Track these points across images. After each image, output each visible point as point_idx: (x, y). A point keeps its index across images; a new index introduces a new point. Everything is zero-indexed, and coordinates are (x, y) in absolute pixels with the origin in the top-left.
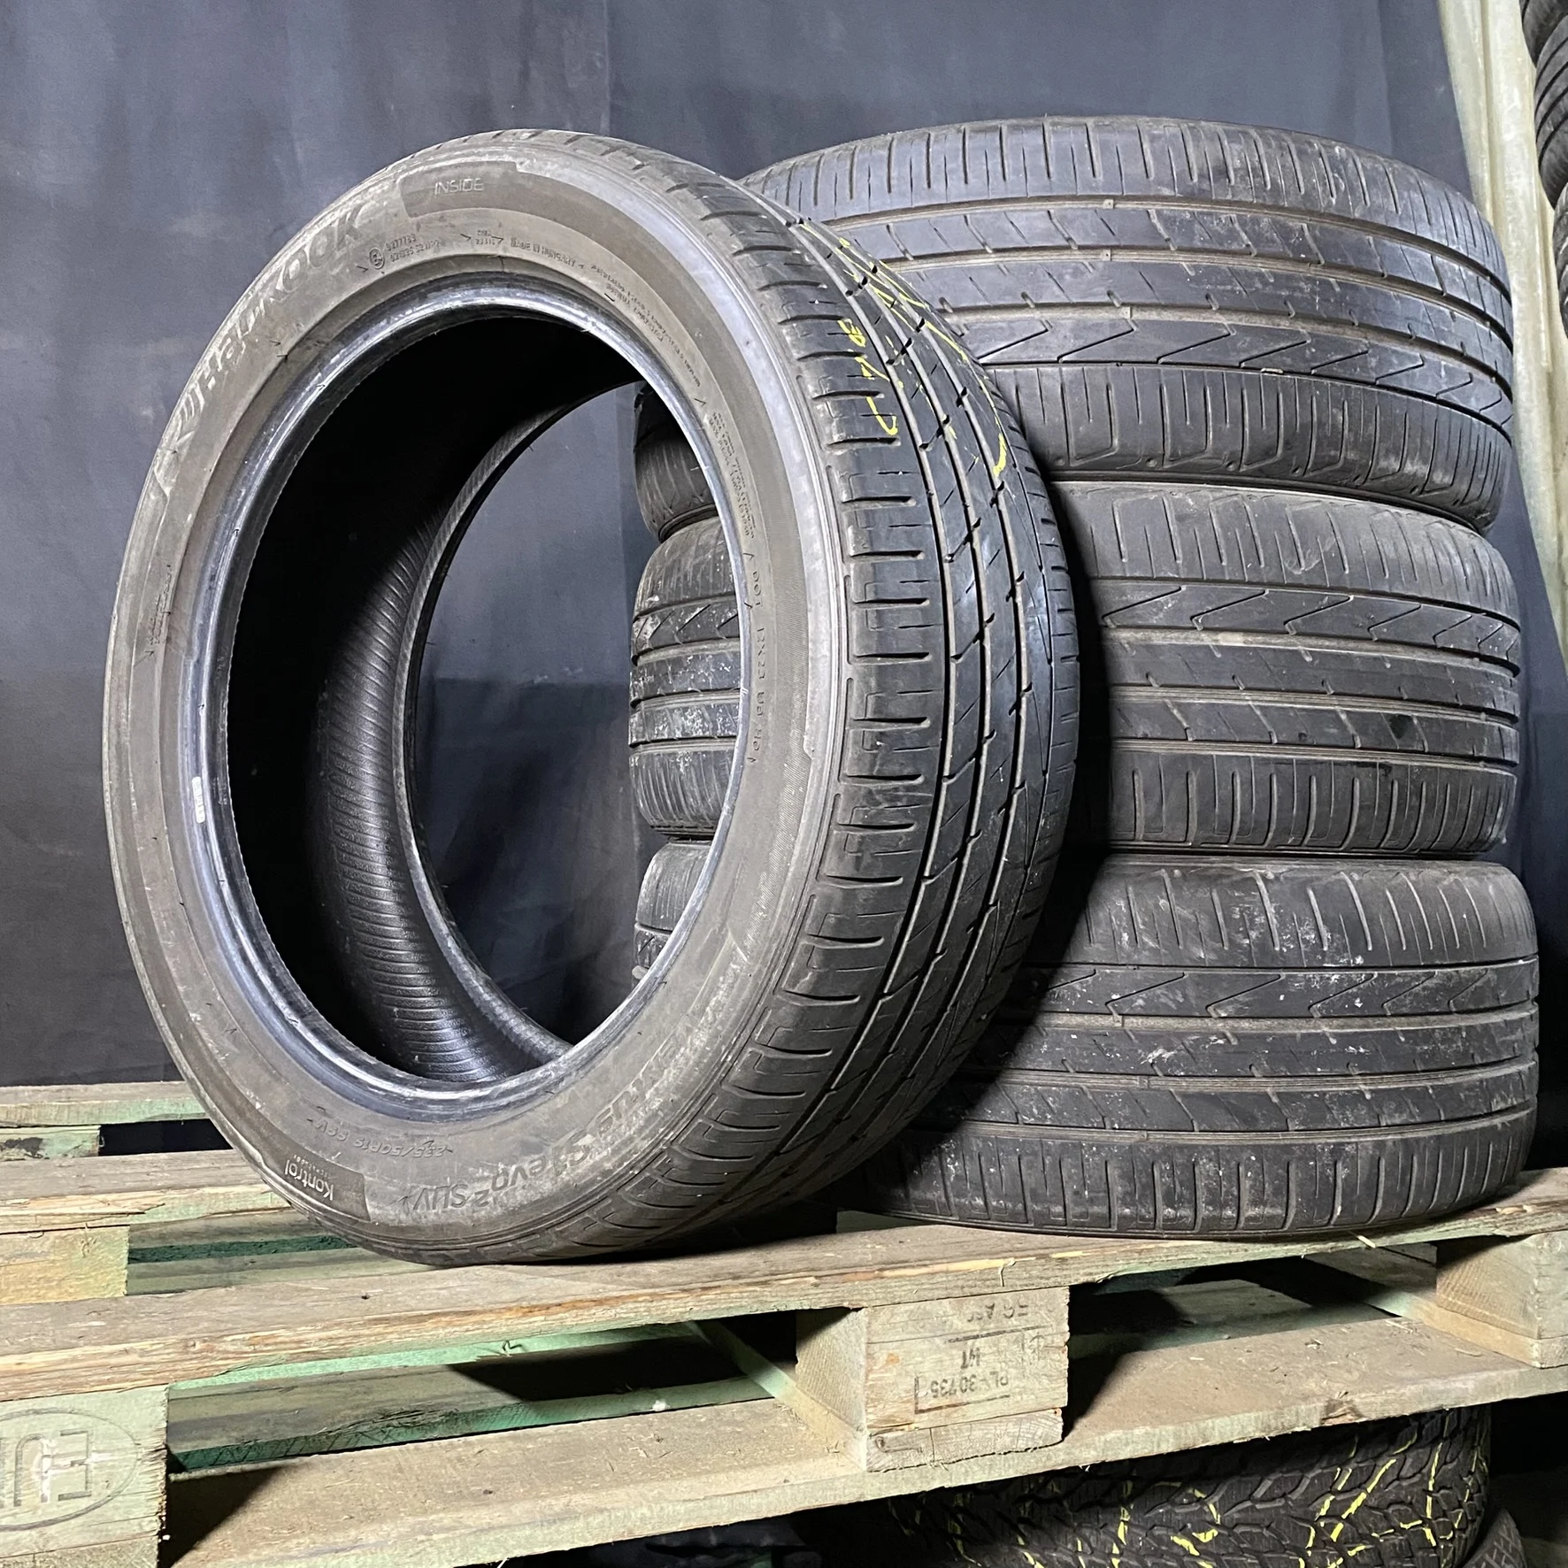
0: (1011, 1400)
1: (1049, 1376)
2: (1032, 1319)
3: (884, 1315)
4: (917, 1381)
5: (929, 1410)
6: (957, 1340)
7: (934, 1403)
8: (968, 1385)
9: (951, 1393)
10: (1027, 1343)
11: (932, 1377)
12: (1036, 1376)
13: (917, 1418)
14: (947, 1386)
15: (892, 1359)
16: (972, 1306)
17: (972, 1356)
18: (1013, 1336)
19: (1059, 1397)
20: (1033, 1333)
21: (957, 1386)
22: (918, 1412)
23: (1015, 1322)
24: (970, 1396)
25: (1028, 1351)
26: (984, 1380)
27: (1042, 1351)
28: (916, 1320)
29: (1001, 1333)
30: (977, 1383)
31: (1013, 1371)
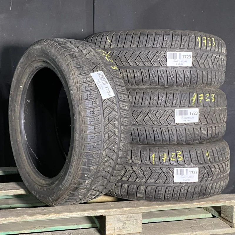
0: (131, 231)
2: (135, 218)
3: (110, 217)
4: (115, 227)
5: (117, 232)
6: (122, 221)
7: (118, 231)
8: (124, 228)
9: (121, 229)
11: (118, 226)
12: (136, 227)
13: (115, 233)
14: (120, 228)
16: (125, 216)
17: (125, 224)
18: (132, 221)
19: (140, 231)
20: (135, 220)
21: (122, 228)
22: (115, 232)
23: (132, 219)
24: (124, 230)
25: (135, 223)
26: (127, 227)
27: (137, 223)
28: (115, 218)
29: (130, 220)
30: (125, 228)
31: (132, 226)
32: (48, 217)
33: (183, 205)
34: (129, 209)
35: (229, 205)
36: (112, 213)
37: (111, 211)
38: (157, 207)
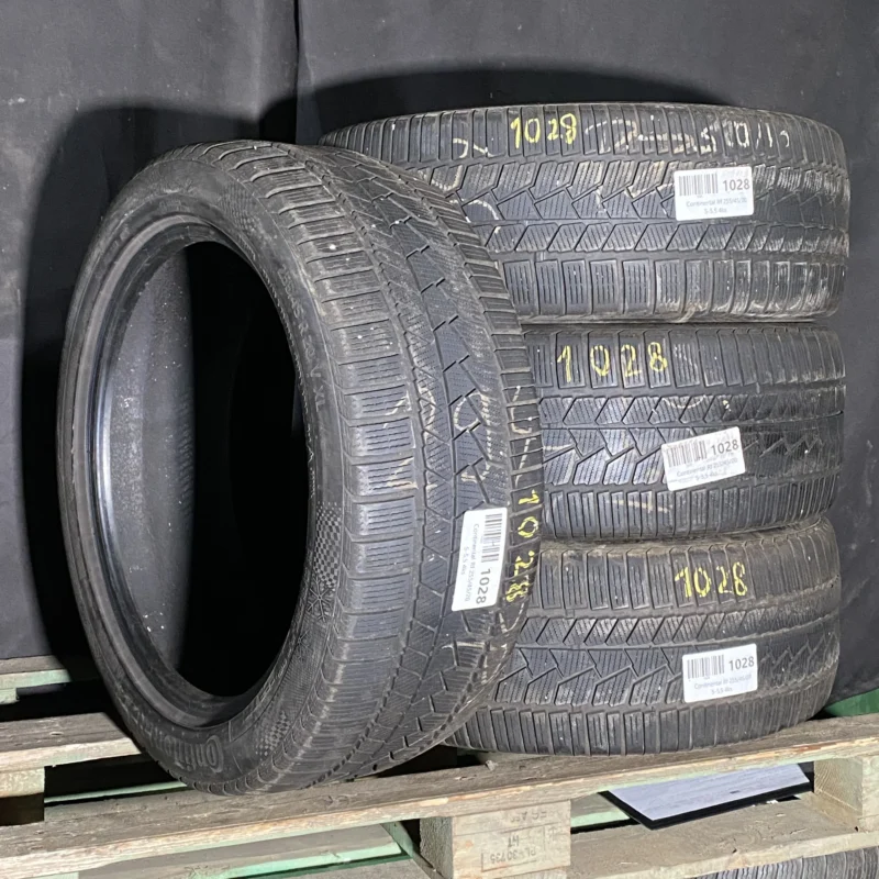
0: (537, 864)
1: (559, 849)
2: (549, 819)
3: (463, 820)
4: (482, 855)
5: (490, 870)
6: (505, 832)
7: (493, 866)
8: (513, 856)
9: (503, 860)
10: (547, 832)
11: (491, 852)
12: (552, 849)
13: (483, 874)
14: (500, 857)
15: (469, 844)
16: (514, 813)
17: (514, 840)
18: (538, 829)
19: (566, 860)
20: (550, 827)
21: (505, 857)
22: (483, 871)
23: (539, 821)
24: (513, 862)
25: (547, 836)
26: (521, 853)
27: (555, 836)
28: (481, 823)
29: (530, 827)
30: (517, 855)
31: (538, 847)
32: (261, 833)
33: (702, 764)
34: (528, 788)
35: (847, 757)
36: (473, 806)
37: (469, 799)
38: (621, 775)
